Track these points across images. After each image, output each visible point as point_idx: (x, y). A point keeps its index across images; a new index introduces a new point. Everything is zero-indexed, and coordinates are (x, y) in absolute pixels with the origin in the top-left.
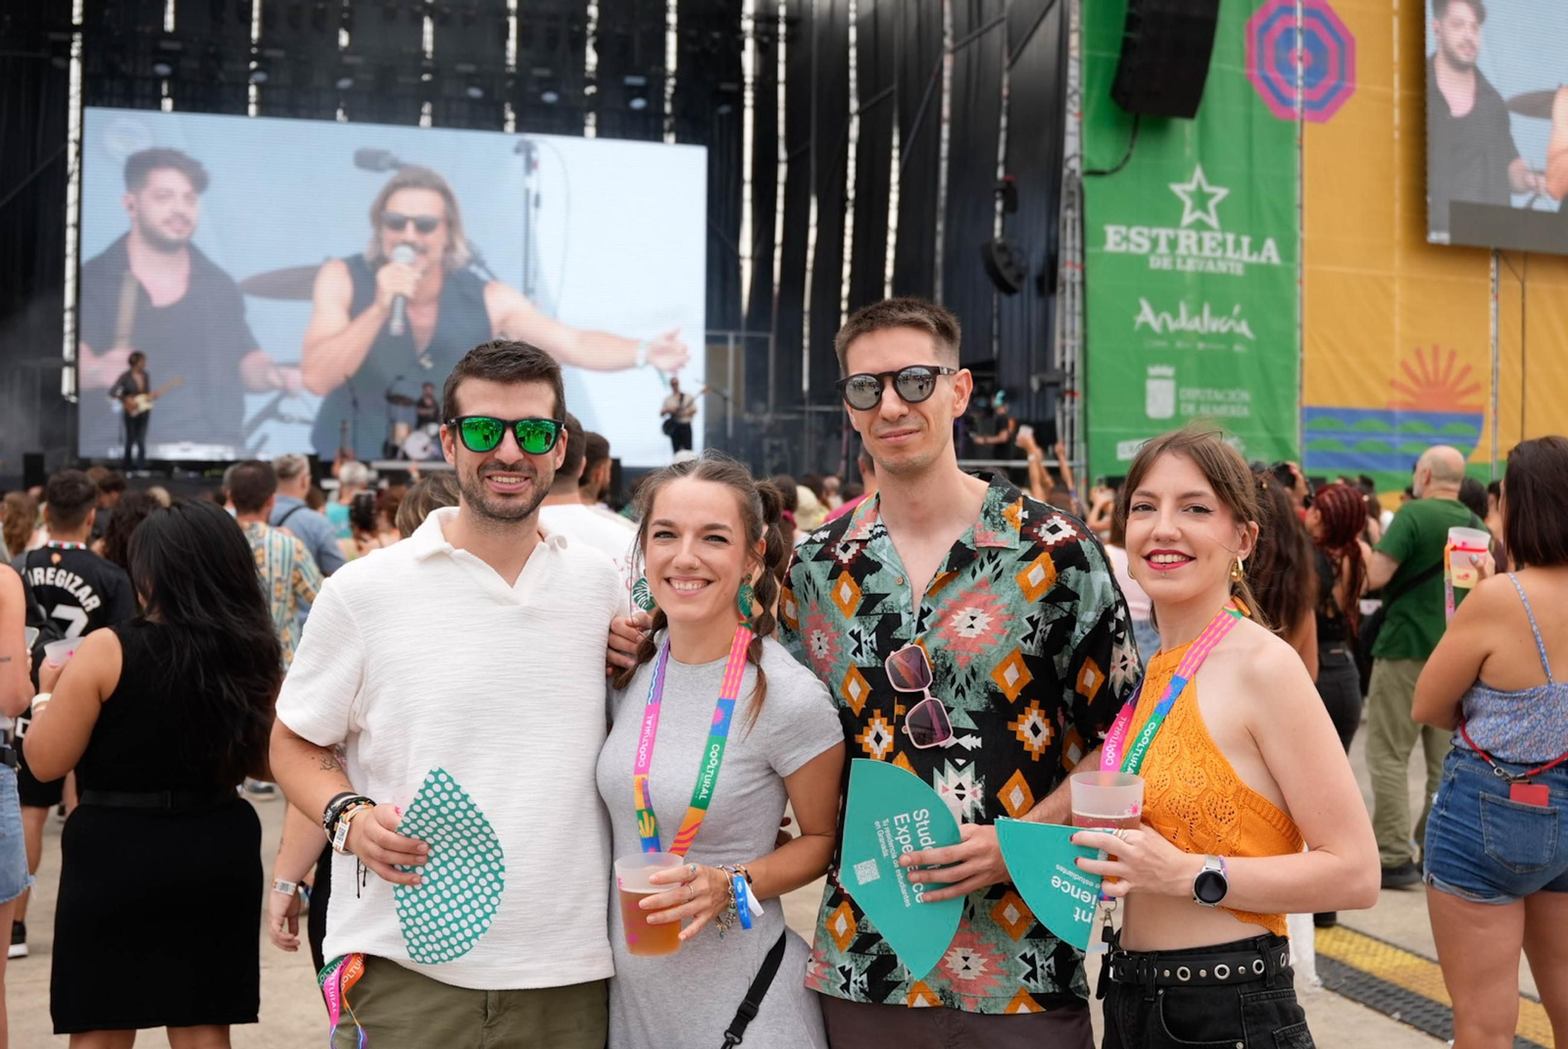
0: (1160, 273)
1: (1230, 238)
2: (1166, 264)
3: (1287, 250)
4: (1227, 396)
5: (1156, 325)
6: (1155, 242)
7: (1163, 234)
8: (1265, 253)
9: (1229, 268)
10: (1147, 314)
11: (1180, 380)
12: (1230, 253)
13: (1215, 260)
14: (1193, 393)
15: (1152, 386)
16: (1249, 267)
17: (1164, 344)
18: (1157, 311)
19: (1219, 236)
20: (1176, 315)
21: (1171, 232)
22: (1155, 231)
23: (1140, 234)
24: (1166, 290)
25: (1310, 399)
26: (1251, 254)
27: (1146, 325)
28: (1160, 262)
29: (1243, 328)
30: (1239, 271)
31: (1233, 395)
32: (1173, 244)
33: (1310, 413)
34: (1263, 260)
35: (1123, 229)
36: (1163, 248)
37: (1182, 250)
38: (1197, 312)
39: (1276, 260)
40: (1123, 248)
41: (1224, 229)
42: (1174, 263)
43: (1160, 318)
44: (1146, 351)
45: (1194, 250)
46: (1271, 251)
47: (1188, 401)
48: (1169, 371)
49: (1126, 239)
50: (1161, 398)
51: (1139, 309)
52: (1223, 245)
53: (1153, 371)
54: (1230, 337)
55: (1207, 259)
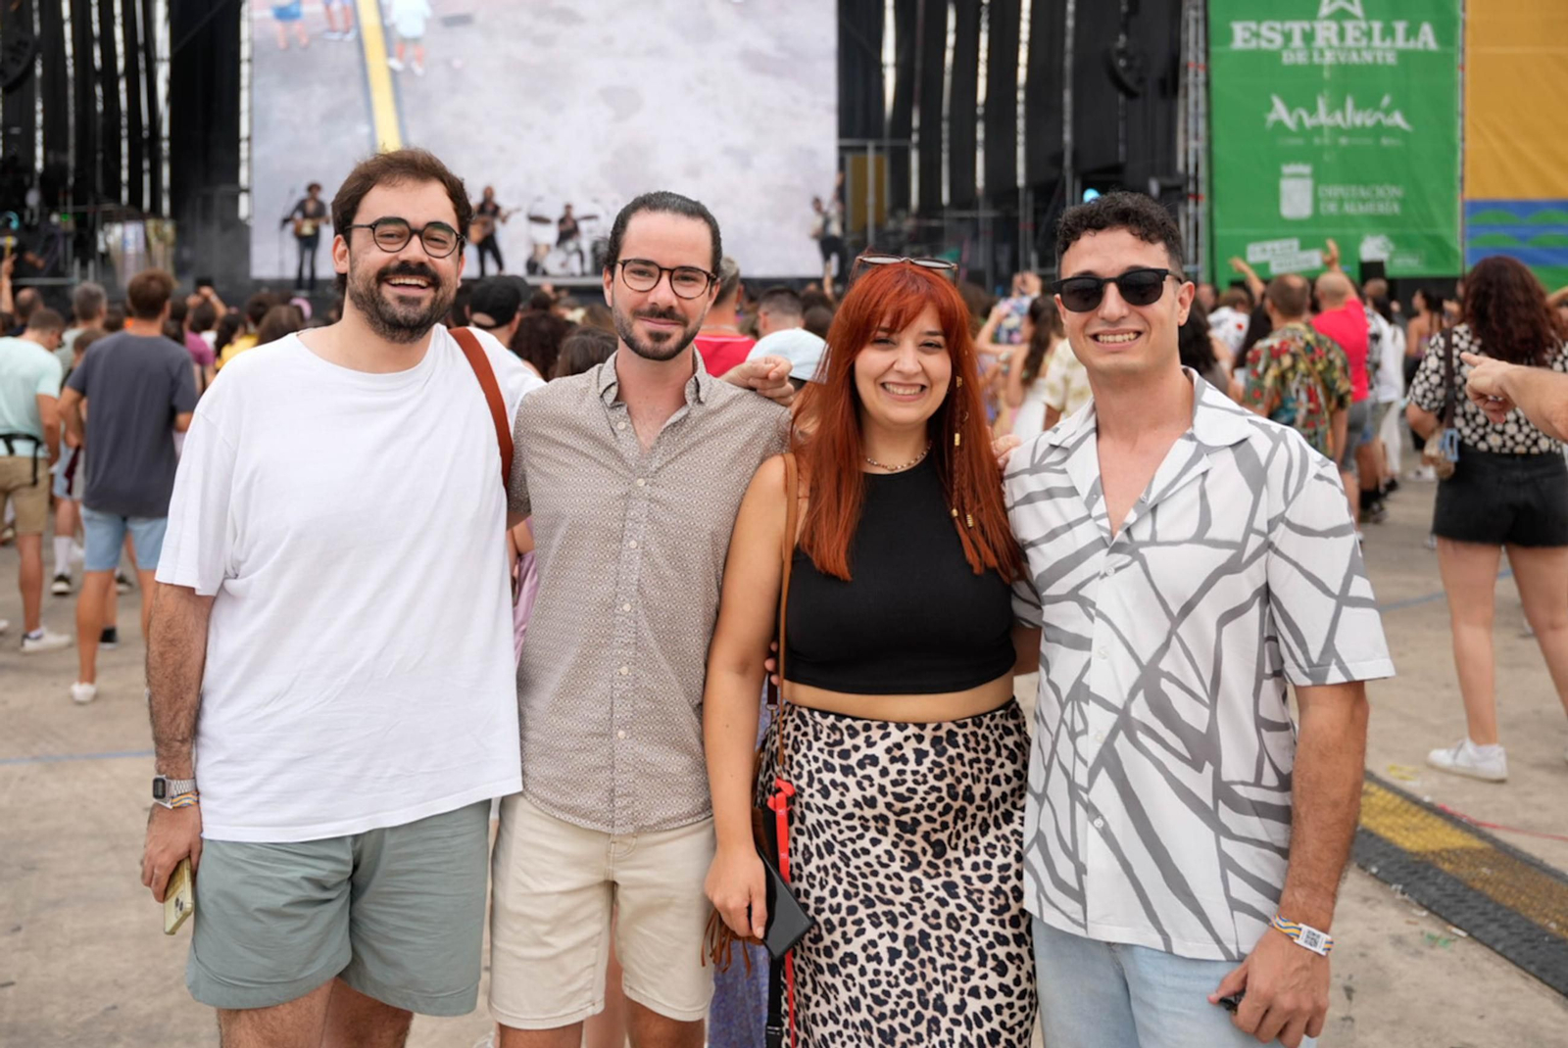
0: (1295, 68)
1: (1377, 26)
2: (1301, 58)
3: (1446, 32)
4: (1374, 192)
5: (1290, 122)
6: (1288, 37)
7: (1297, 27)
8: (1422, 38)
9: (1375, 58)
10: (1280, 111)
11: (1318, 178)
12: (1377, 41)
13: (1359, 51)
14: (1335, 191)
15: (1287, 186)
16: (1403, 55)
17: (1299, 142)
18: (1290, 108)
19: (1363, 25)
20: (1312, 110)
21: (1306, 26)
22: (1288, 25)
23: (1272, 29)
24: (1303, 85)
25: (1473, 192)
26: (1407, 39)
27: (1279, 124)
28: (1295, 56)
29: (1397, 119)
30: (1391, 59)
31: (1380, 192)
32: (1308, 37)
33: (1474, 207)
34: (1420, 46)
35: (1253, 26)
36: (1297, 41)
37: (1319, 42)
38: (1338, 105)
39: (1433, 45)
40: (1253, 44)
41: (1369, 15)
42: (1311, 56)
43: (1295, 115)
44: (1278, 149)
45: (1335, 41)
46: (1427, 37)
47: (1329, 199)
48: (1306, 169)
49: (1257, 35)
50: (1296, 196)
51: (1270, 107)
52: (1369, 34)
53: (1287, 169)
54: (1379, 130)
55: (1349, 50)
